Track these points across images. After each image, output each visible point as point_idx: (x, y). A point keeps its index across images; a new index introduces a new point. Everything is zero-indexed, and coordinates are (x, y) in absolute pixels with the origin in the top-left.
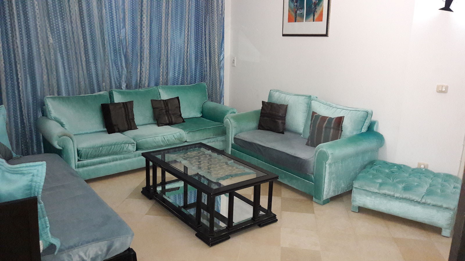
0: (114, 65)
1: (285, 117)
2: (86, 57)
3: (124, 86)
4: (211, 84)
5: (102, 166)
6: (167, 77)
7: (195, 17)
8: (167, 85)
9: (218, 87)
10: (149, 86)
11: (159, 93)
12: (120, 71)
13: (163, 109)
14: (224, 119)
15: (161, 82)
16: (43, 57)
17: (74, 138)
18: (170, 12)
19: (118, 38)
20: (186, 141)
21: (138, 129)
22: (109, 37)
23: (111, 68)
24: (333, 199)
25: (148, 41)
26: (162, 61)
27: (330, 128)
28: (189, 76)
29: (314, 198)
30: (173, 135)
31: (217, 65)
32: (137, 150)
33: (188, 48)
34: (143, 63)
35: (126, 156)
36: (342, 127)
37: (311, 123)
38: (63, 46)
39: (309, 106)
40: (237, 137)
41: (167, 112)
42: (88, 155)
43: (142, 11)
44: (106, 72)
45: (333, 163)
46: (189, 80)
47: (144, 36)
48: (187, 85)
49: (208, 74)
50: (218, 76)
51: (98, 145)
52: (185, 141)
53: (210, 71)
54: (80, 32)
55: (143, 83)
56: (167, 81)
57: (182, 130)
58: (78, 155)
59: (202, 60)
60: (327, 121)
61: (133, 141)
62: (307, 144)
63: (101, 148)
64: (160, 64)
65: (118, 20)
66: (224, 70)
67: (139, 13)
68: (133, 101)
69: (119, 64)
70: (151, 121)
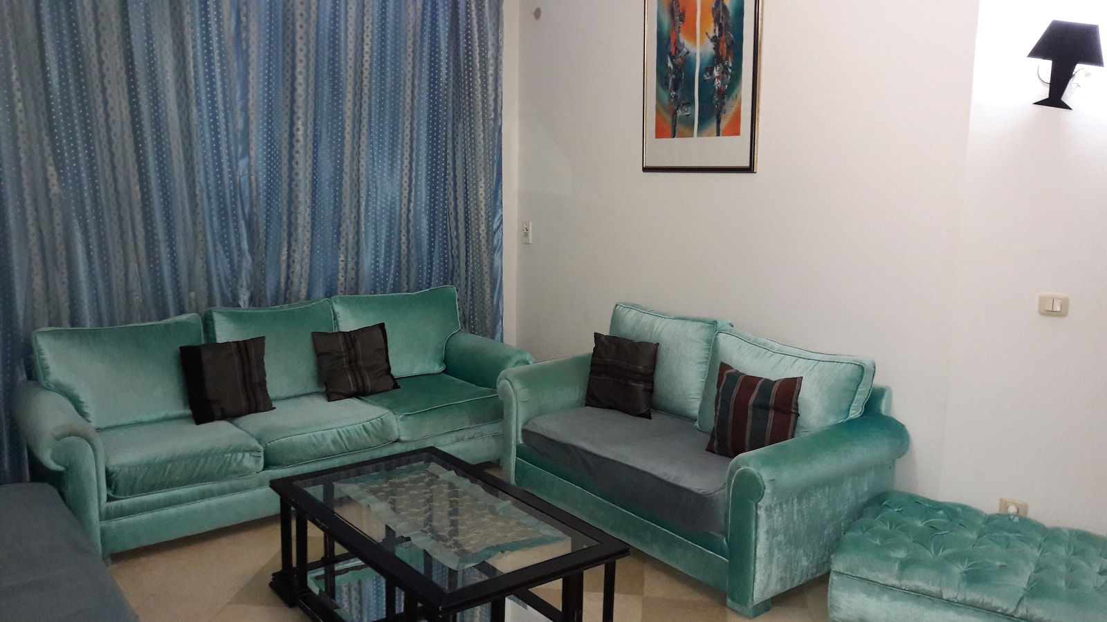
0: (219, 247)
1: (653, 373)
2: (145, 228)
3: (244, 297)
4: (469, 288)
5: (172, 511)
6: (357, 273)
7: (428, 127)
8: (357, 293)
9: (488, 296)
10: (309, 297)
11: (334, 314)
12: (236, 261)
13: (342, 357)
14: (498, 380)
15: (340, 285)
16: (32, 230)
17: (98, 440)
18: (365, 114)
19: (230, 179)
20: (398, 441)
21: (275, 408)
22: (207, 179)
23: (211, 255)
24: (779, 601)
25: (309, 186)
26: (344, 234)
27: (767, 408)
28: (413, 271)
29: (729, 601)
30: (363, 426)
31: (483, 241)
32: (266, 466)
33: (409, 201)
34: (296, 240)
35: (235, 483)
36: (797, 404)
37: (718, 392)
38: (88, 201)
39: (713, 348)
40: (529, 428)
41: (353, 364)
42: (135, 482)
43: (293, 112)
44: (199, 264)
45: (776, 505)
46: (413, 279)
47: (297, 174)
48: (407, 292)
49: (463, 265)
50: (486, 269)
51: (162, 458)
52: (394, 439)
53: (467, 256)
54: (133, 165)
55: (295, 288)
56: (357, 284)
57: (387, 411)
58: (109, 485)
59: (446, 229)
60: (759, 390)
61: (255, 443)
62: (710, 449)
63: (170, 465)
64: (339, 241)
65: (231, 136)
66: (502, 253)
67: (287, 118)
68: (263, 338)
69: (234, 244)
70: (311, 386)
